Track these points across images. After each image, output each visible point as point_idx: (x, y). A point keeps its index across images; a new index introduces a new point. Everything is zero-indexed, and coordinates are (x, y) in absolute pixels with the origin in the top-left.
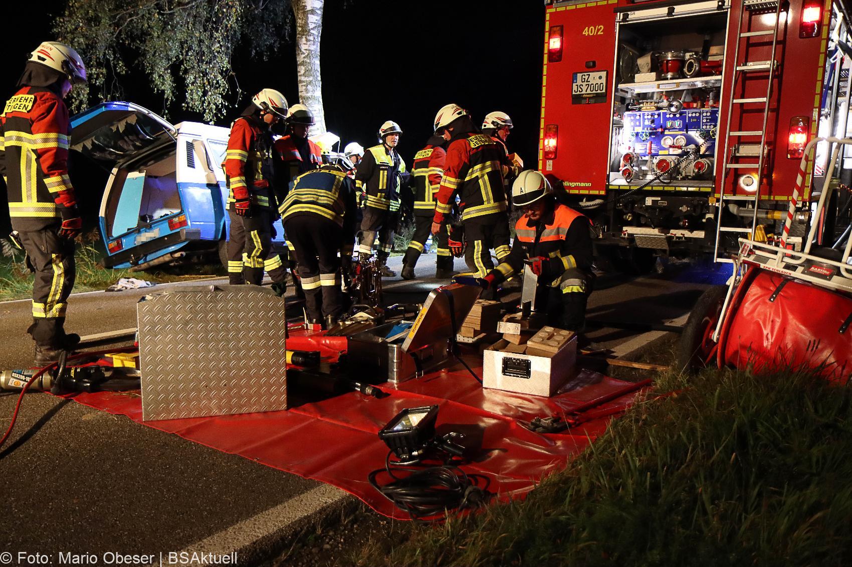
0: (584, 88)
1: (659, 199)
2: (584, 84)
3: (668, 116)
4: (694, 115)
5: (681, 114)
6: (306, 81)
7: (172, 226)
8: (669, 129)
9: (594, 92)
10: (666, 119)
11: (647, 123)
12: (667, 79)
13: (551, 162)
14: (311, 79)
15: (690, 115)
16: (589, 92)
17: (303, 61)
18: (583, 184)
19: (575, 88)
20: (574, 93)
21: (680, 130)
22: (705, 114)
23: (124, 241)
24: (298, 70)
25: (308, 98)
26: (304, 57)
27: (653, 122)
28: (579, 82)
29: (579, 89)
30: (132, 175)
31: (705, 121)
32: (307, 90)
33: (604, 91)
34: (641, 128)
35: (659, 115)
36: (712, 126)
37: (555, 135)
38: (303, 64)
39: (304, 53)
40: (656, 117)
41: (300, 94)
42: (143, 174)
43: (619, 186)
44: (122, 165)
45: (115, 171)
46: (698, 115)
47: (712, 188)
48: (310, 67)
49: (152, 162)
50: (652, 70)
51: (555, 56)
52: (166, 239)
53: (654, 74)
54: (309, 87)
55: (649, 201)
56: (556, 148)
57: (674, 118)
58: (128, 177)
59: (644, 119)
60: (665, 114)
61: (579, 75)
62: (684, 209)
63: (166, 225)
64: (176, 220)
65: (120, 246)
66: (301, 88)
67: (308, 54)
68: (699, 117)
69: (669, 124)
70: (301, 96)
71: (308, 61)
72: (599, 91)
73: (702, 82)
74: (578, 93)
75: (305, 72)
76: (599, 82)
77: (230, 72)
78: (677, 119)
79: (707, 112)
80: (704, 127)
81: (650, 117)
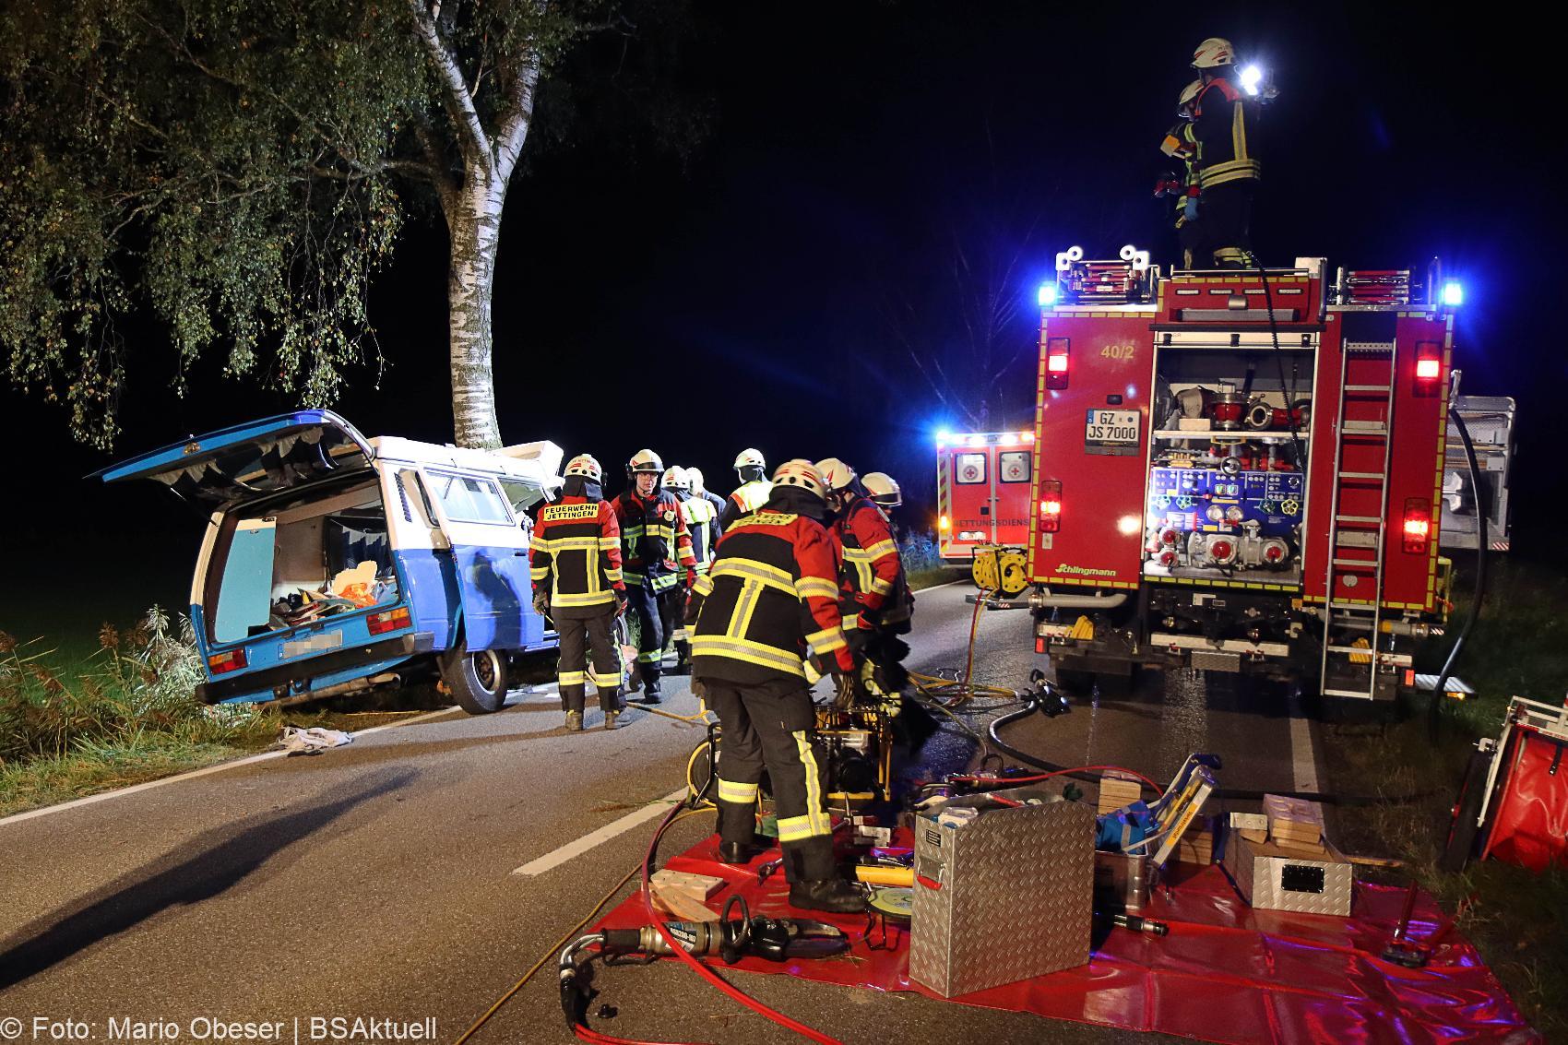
0: (1106, 432)
1: (1214, 596)
2: (1105, 426)
3: (1218, 478)
4: (1256, 479)
5: (1237, 476)
6: (469, 339)
7: (375, 627)
8: (1219, 496)
9: (1121, 439)
10: (1215, 482)
11: (1188, 485)
12: (1223, 430)
13: (1050, 536)
14: (478, 335)
15: (1251, 479)
16: (1112, 438)
17: (465, 304)
18: (1102, 573)
19: (1090, 430)
20: (1088, 438)
21: (1234, 498)
22: (1272, 480)
23: (250, 651)
24: (452, 318)
25: (471, 369)
26: (467, 298)
27: (1196, 484)
28: (1097, 423)
29: (1097, 433)
30: (244, 525)
31: (1271, 488)
32: (470, 356)
33: (1136, 439)
34: (1177, 490)
35: (1205, 475)
36: (1282, 497)
37: (1059, 497)
38: (464, 308)
39: (466, 291)
40: (1200, 477)
41: (454, 361)
42: (272, 524)
43: (1160, 577)
44: (232, 507)
45: (217, 517)
46: (1262, 479)
47: (1298, 586)
48: (477, 316)
49: (299, 503)
50: (1203, 415)
51: (1057, 381)
52: (369, 651)
53: (1207, 421)
54: (475, 350)
55: (1198, 600)
56: (1059, 516)
57: (1228, 482)
58: (237, 529)
59: (1182, 479)
60: (1213, 475)
61: (1097, 414)
62: (1252, 613)
63: (362, 624)
64: (385, 617)
65: (240, 660)
66: (456, 349)
67: (475, 293)
68: (1263, 483)
69: (1218, 489)
70: (457, 365)
71: (474, 304)
72: (1128, 439)
73: (1274, 438)
74: (1096, 438)
75: (468, 323)
76: (1129, 425)
77: (365, 327)
78: (1230, 482)
79: (1275, 477)
80: (1271, 497)
81: (1191, 477)
